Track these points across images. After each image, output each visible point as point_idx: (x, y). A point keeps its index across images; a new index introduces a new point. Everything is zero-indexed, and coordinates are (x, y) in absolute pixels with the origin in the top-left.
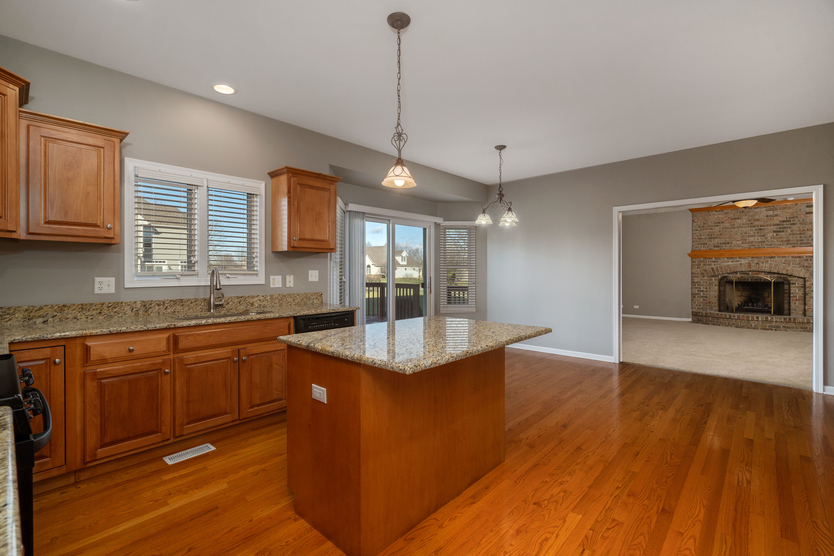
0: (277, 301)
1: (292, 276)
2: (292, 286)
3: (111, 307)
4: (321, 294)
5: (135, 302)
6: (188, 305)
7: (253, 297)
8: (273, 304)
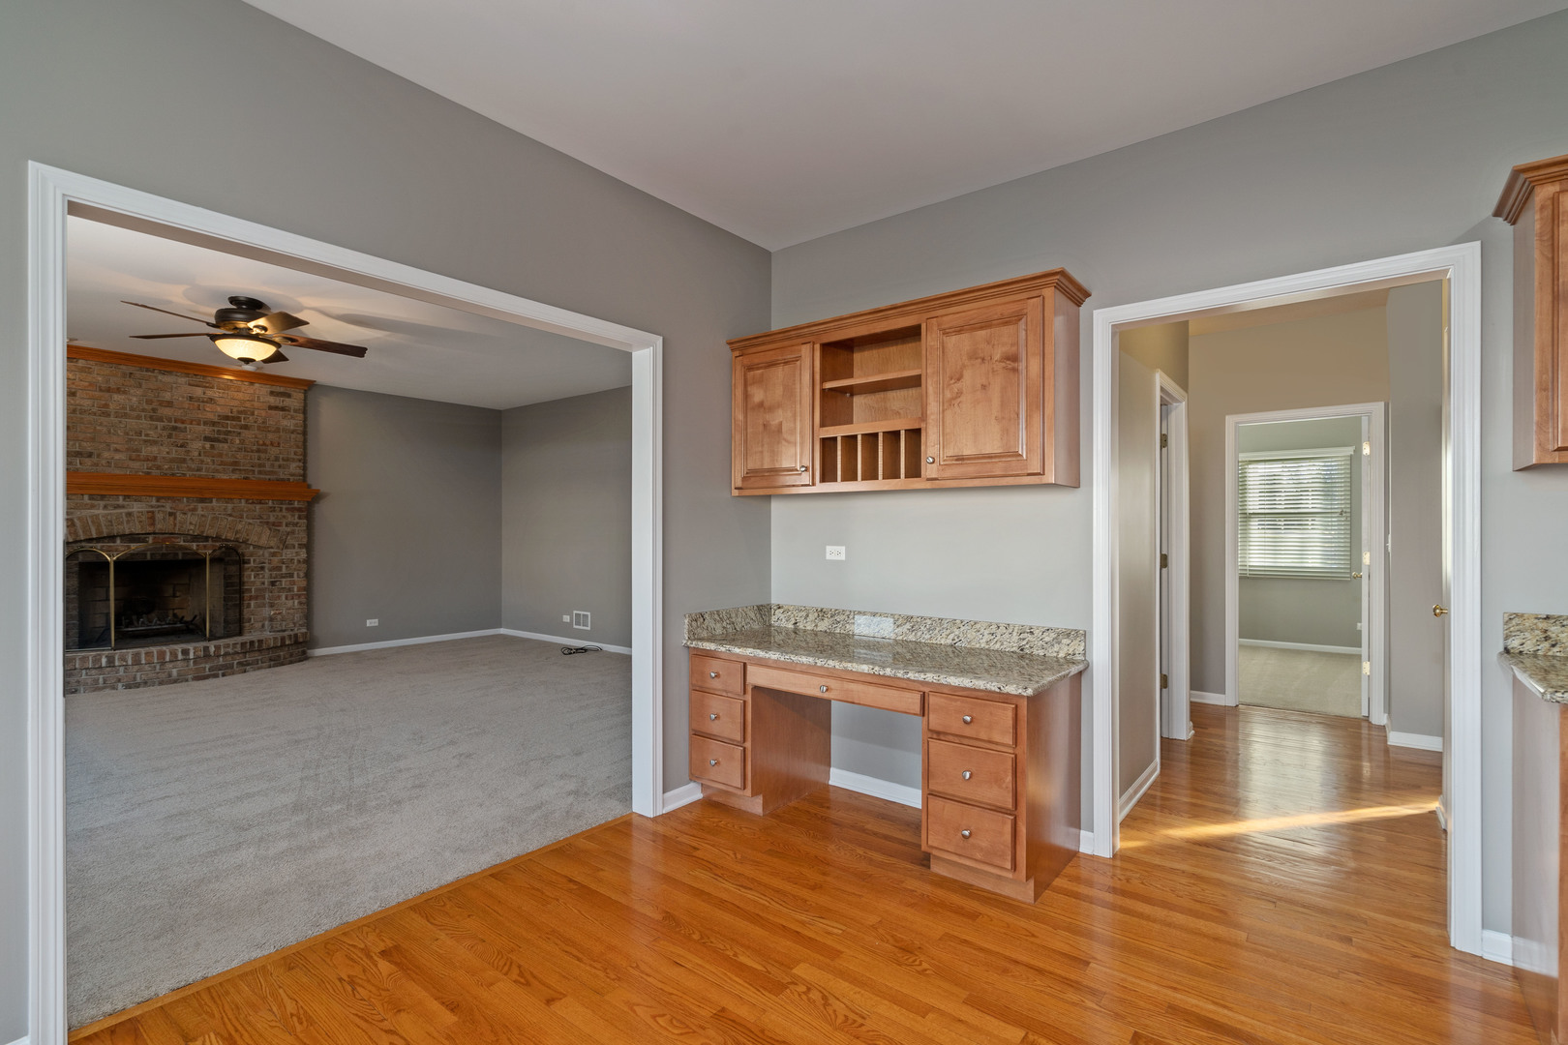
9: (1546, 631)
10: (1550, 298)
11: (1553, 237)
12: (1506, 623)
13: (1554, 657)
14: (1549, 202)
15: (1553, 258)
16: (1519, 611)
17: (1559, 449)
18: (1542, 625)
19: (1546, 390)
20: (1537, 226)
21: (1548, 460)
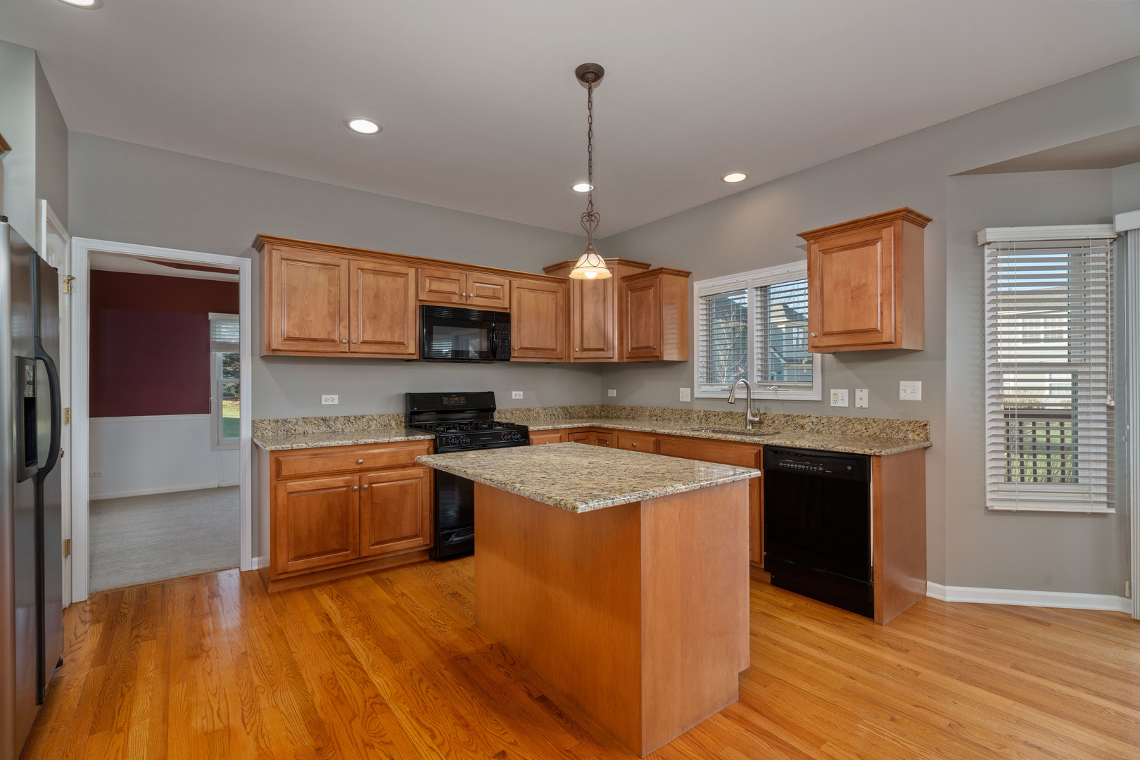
0: (838, 427)
1: (866, 392)
2: (865, 405)
3: (686, 414)
4: (925, 425)
5: (700, 411)
6: (737, 419)
7: (804, 417)
8: (831, 430)
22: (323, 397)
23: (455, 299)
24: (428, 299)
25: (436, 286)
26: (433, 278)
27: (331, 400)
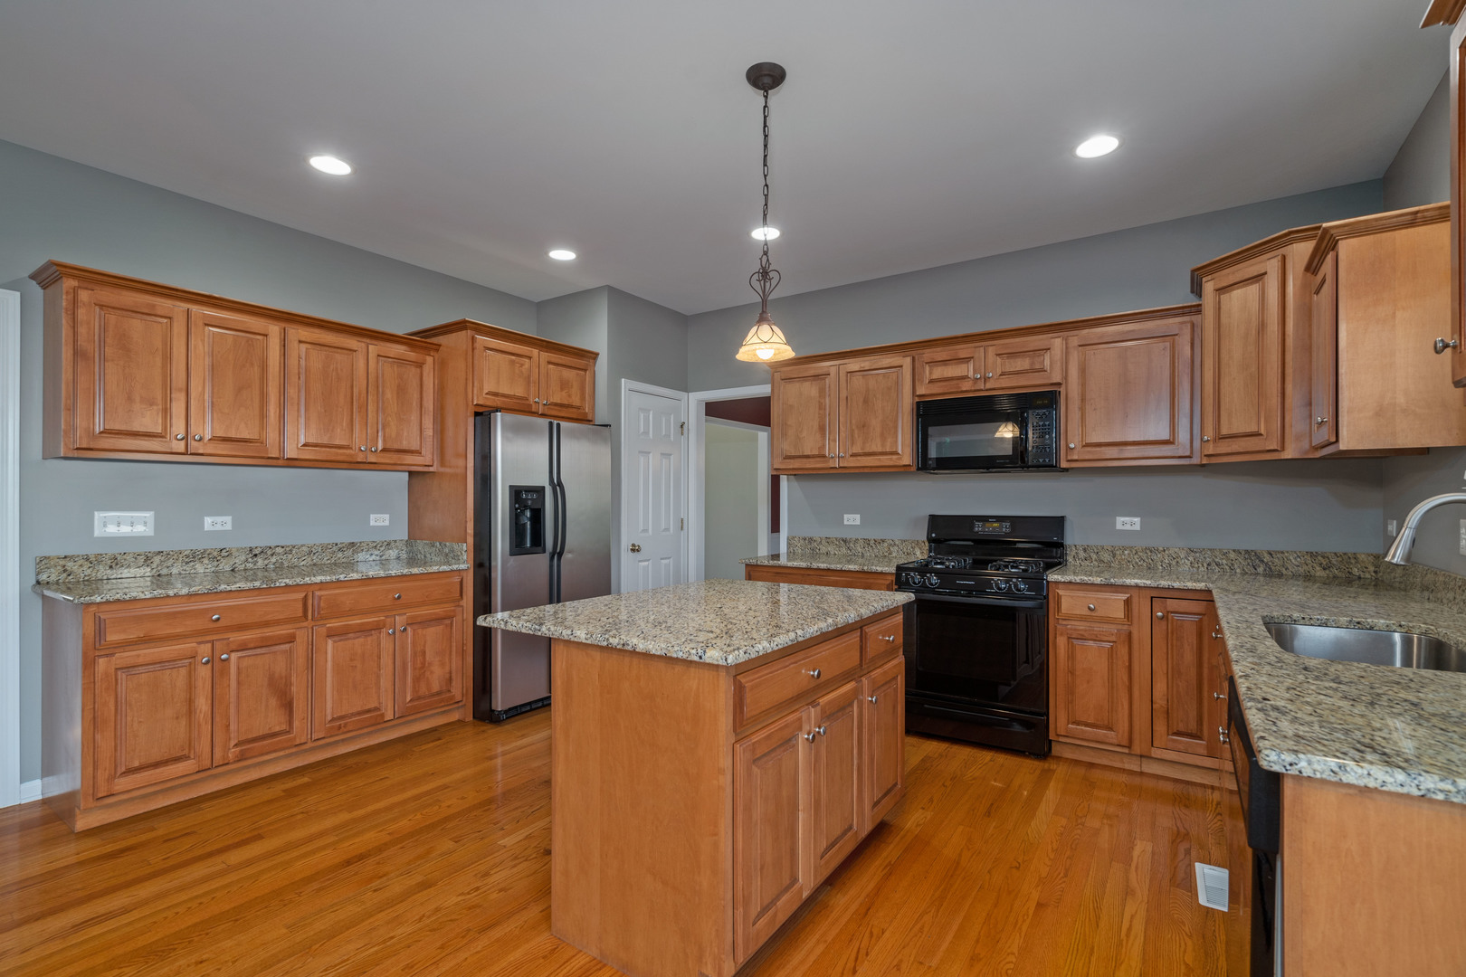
9: (64, 566)
10: (72, 352)
11: (74, 313)
12: (38, 564)
13: (69, 582)
14: (72, 291)
15: (74, 327)
16: (47, 555)
17: (77, 449)
18: (62, 562)
19: (69, 410)
20: (64, 304)
21: (70, 455)
22: (846, 516)
23: (966, 386)
24: (928, 393)
25: (939, 372)
26: (933, 363)
27: (852, 519)
